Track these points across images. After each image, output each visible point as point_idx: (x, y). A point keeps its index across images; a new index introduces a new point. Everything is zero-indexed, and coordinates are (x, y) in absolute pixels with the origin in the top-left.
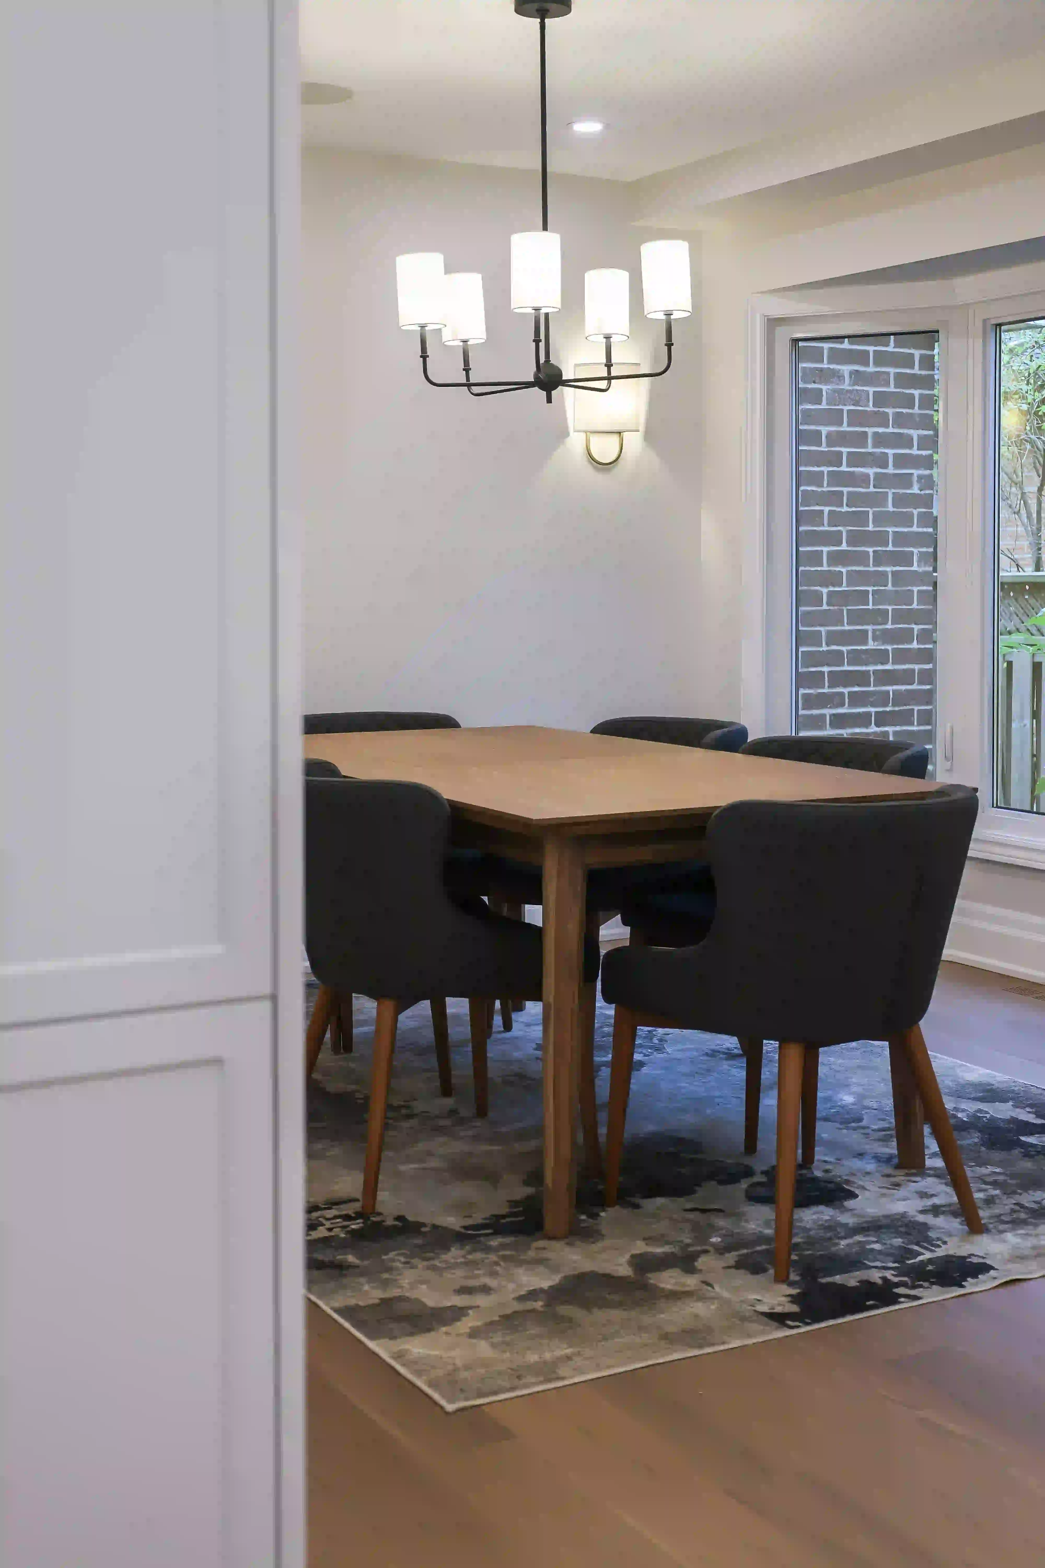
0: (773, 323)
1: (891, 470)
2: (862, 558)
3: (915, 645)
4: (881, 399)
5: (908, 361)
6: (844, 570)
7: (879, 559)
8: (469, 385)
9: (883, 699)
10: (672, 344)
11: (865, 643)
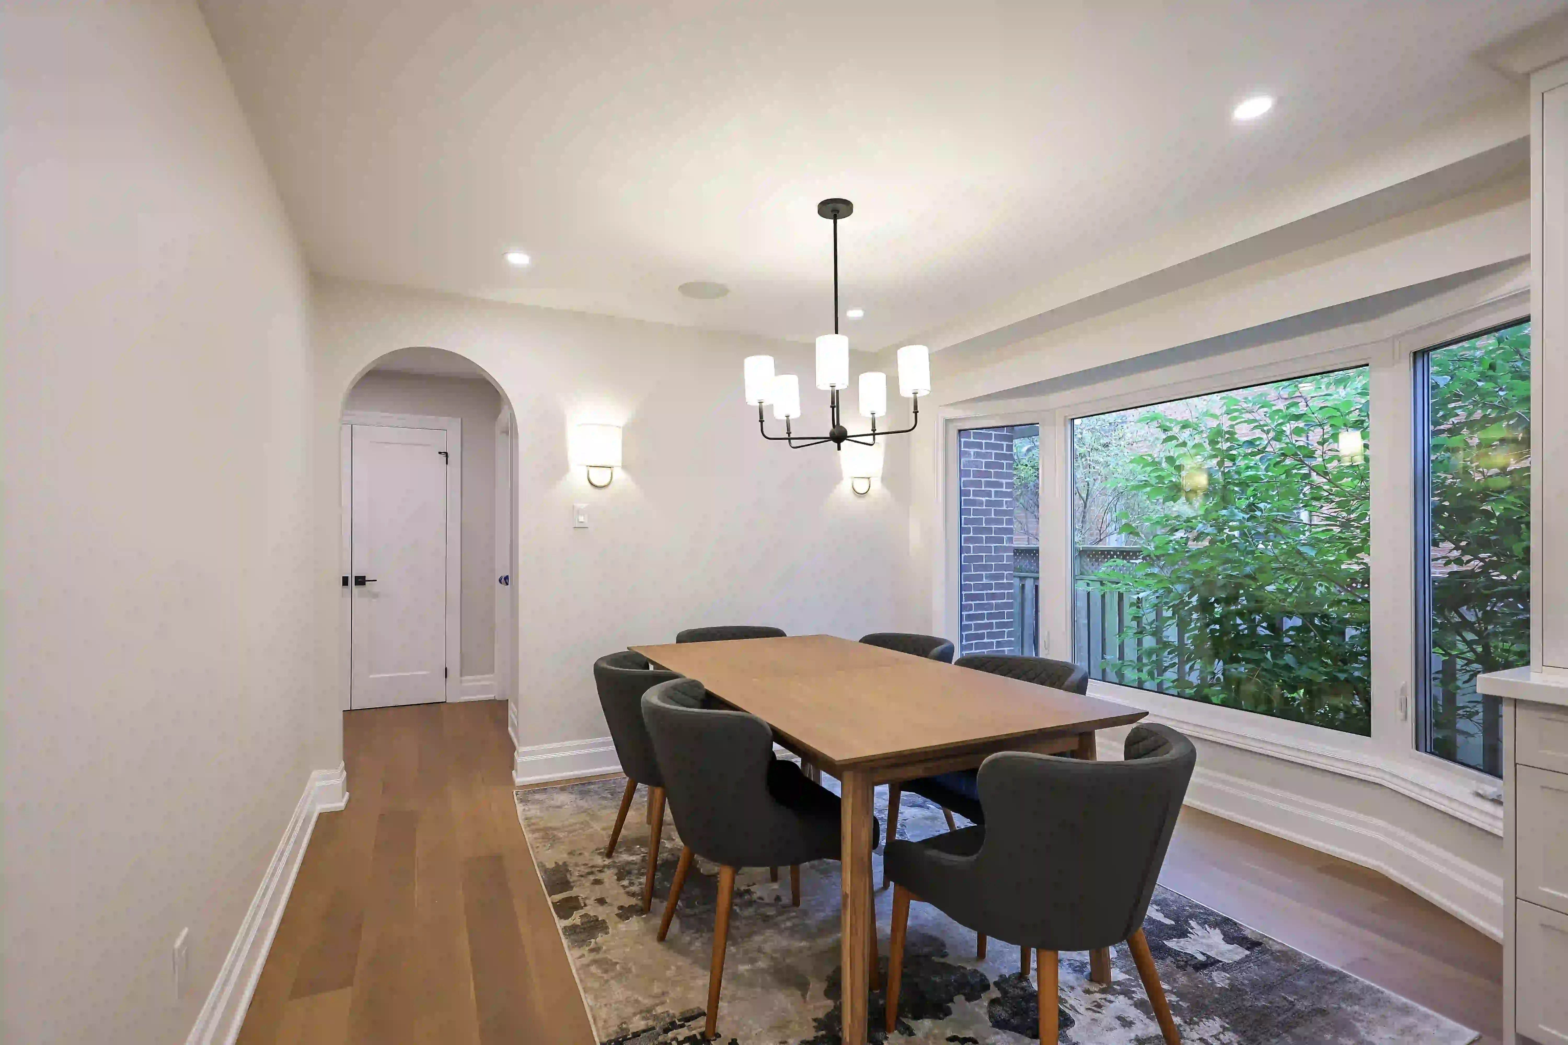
0: (948, 421)
1: (993, 498)
2: (980, 540)
3: (1005, 581)
4: (988, 465)
5: (1001, 447)
6: (971, 546)
7: (988, 540)
8: (789, 439)
9: (990, 606)
10: (918, 412)
11: (982, 580)
